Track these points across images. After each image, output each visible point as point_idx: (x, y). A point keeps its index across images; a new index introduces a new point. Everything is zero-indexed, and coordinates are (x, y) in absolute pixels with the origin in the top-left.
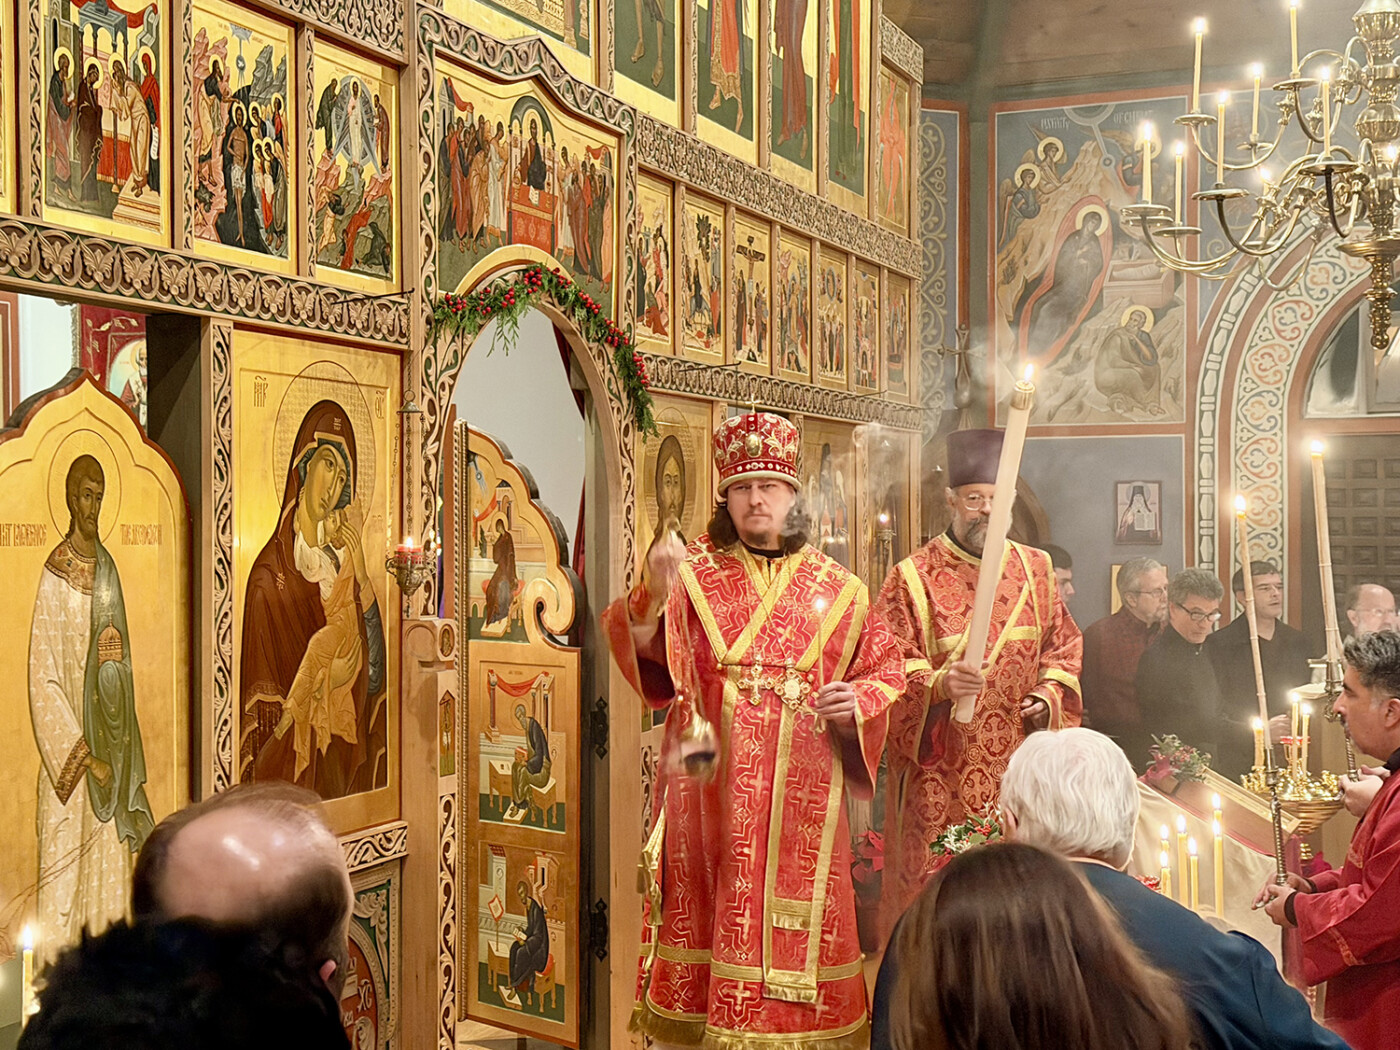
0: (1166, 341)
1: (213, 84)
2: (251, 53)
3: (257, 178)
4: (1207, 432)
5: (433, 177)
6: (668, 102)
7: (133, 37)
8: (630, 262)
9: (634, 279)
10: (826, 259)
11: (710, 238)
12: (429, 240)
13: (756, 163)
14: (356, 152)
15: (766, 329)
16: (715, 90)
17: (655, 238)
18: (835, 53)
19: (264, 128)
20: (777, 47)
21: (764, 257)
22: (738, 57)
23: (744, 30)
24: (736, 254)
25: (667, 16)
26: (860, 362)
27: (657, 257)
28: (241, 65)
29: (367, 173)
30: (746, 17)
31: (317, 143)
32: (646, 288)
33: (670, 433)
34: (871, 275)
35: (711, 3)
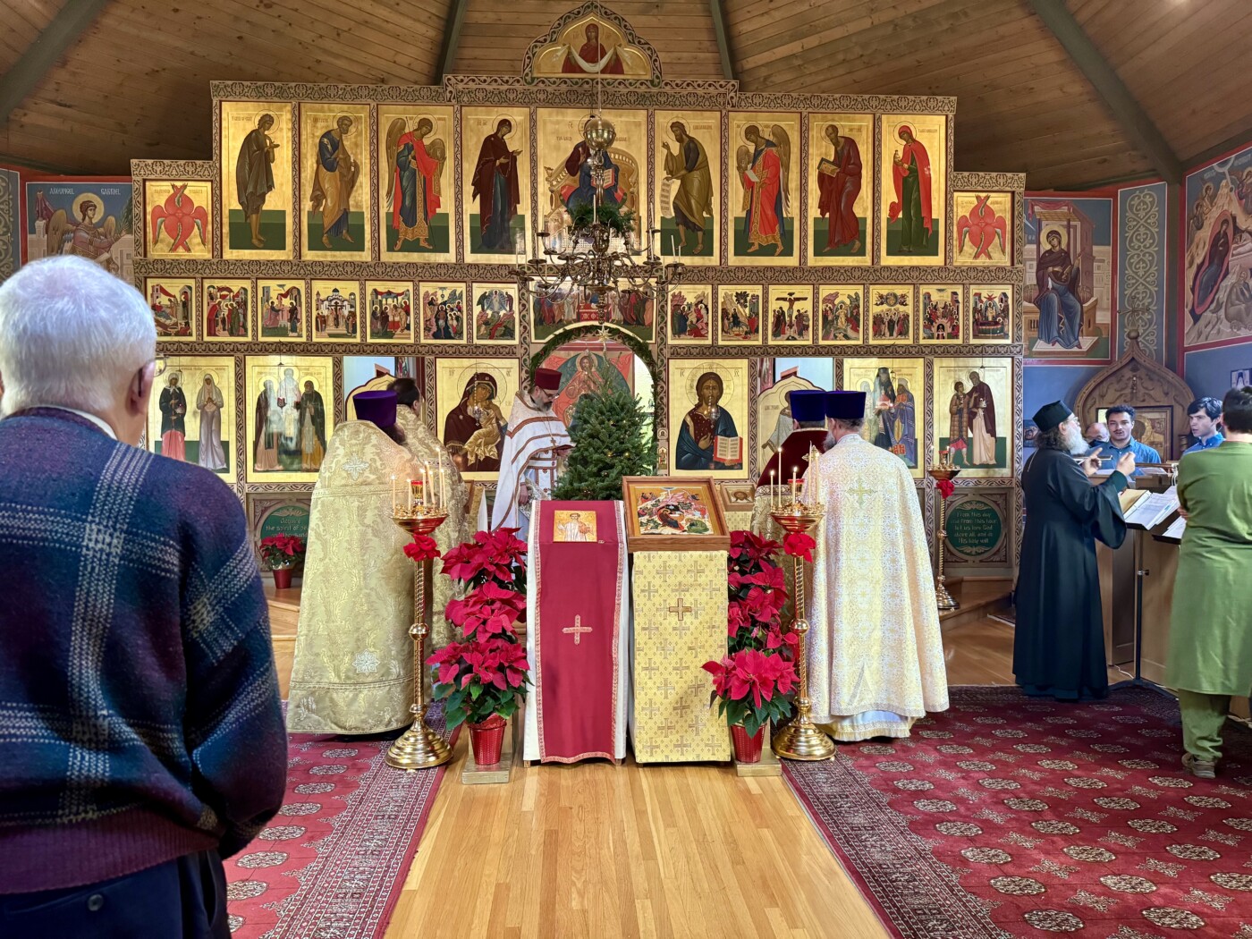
1: (431, 303)
2: (447, 293)
3: (450, 322)
5: (528, 311)
6: (706, 258)
7: (400, 298)
8: (663, 318)
9: (666, 323)
10: (885, 290)
11: (748, 298)
12: (525, 327)
13: (797, 264)
14: (496, 309)
15: (808, 326)
16: (753, 244)
17: (697, 305)
18: (897, 201)
19: (452, 310)
20: (823, 213)
21: (805, 299)
22: (777, 227)
23: (785, 215)
24: (774, 301)
25: (707, 228)
26: (934, 329)
27: (698, 311)
28: (443, 296)
29: (502, 313)
30: (786, 210)
31: (477, 310)
32: (688, 323)
33: (709, 371)
34: (950, 289)
35: (749, 213)
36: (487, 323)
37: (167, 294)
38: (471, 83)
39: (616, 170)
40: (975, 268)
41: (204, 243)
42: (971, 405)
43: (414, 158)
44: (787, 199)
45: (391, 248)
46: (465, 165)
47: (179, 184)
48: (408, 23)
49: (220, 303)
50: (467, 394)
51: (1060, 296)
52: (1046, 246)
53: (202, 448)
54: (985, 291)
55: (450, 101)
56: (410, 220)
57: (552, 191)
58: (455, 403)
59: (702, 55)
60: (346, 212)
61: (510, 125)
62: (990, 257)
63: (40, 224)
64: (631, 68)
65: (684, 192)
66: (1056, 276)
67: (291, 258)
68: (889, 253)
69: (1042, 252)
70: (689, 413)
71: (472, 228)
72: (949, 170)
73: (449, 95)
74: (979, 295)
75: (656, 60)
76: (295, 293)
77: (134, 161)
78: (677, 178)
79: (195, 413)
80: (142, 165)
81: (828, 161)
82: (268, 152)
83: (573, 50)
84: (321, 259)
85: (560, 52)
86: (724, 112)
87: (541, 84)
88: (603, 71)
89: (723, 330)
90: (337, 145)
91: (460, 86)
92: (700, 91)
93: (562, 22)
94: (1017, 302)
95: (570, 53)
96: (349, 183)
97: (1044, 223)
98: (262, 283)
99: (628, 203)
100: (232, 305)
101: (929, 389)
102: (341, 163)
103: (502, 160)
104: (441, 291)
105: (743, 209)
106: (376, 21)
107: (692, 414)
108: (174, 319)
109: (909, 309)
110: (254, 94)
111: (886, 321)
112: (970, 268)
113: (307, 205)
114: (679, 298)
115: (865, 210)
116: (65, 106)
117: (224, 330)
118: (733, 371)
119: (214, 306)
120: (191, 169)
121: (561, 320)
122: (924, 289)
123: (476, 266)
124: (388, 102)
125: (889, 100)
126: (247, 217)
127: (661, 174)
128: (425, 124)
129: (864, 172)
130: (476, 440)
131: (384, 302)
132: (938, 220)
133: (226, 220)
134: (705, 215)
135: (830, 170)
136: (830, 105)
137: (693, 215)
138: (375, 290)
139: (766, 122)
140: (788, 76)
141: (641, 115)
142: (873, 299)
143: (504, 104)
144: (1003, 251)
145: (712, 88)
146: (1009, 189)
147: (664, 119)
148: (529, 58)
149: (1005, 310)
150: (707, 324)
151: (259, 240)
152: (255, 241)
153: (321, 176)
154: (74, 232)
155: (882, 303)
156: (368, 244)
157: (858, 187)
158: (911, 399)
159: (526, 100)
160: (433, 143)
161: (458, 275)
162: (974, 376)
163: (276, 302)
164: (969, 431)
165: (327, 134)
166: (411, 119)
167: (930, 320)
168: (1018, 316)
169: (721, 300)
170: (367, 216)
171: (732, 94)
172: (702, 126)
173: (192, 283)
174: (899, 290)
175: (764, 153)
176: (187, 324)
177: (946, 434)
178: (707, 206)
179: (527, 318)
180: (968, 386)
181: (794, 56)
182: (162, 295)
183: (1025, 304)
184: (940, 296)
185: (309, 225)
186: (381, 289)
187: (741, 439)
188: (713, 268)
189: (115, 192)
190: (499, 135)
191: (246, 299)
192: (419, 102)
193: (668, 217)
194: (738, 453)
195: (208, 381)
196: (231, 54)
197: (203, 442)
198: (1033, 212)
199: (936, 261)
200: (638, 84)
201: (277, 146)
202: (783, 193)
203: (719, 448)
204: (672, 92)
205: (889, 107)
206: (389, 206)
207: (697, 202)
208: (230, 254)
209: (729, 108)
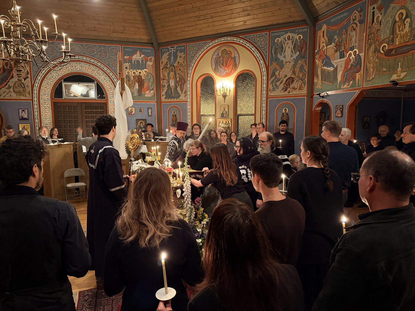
0: (27, 84)
4: (36, 100)
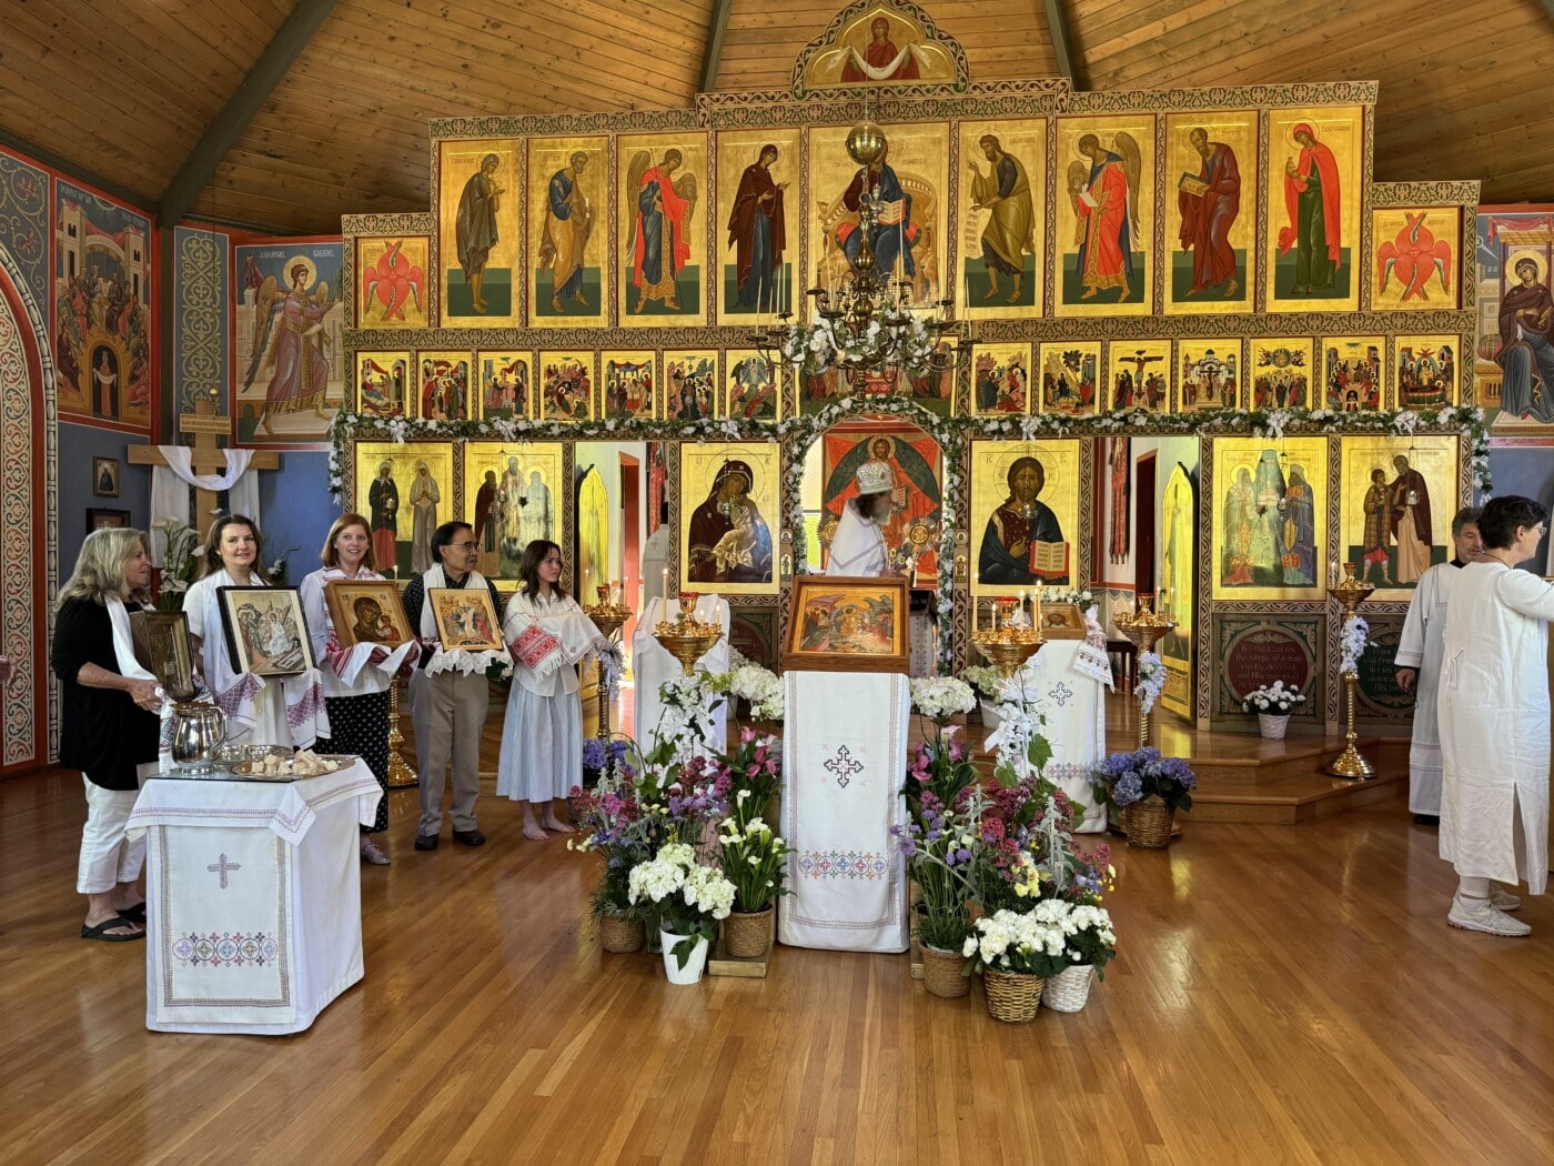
1: (677, 376)
3: (698, 399)
5: (793, 382)
6: (1025, 308)
7: (640, 371)
8: (964, 387)
9: (969, 394)
10: (1271, 345)
11: (1081, 360)
12: (789, 404)
13: (1150, 313)
14: (754, 381)
15: (1163, 395)
16: (1089, 288)
17: (1010, 370)
18: (1288, 224)
19: (701, 384)
20: (1185, 246)
21: (1160, 358)
22: (1122, 266)
23: (1132, 250)
24: (1117, 362)
25: (1027, 269)
26: (1343, 397)
27: (1012, 378)
28: (690, 367)
29: (761, 386)
30: (1135, 243)
31: (731, 382)
32: (999, 393)
33: (1025, 455)
34: (1366, 342)
35: (1084, 248)
36: (742, 399)
37: (378, 369)
38: (729, 102)
39: (909, 201)
40: (1404, 314)
41: (419, 309)
42: (1396, 500)
43: (660, 199)
44: (1135, 227)
45: (630, 311)
46: (721, 205)
47: (393, 242)
48: (661, 34)
49: (436, 380)
50: (717, 487)
51: (1536, 349)
52: (1514, 280)
53: (416, 551)
54: (1417, 344)
55: (703, 126)
56: (654, 275)
57: (826, 232)
58: (703, 498)
59: (1030, 49)
60: (580, 269)
61: (775, 151)
62: (1426, 297)
63: (249, 293)
64: (929, 71)
65: (997, 223)
66: (1530, 322)
67: (517, 326)
68: (1279, 296)
69: (1507, 290)
70: (998, 511)
71: (727, 283)
72: (1366, 181)
73: (701, 118)
74: (1409, 350)
75: (961, 58)
76: (521, 367)
77: (345, 217)
78: (987, 207)
79: (408, 509)
80: (354, 220)
81: (1193, 177)
82: (492, 198)
83: (855, 52)
84: (551, 326)
85: (839, 55)
86: (1051, 119)
87: (814, 98)
88: (893, 77)
89: (1045, 402)
90: (569, 187)
91: (716, 107)
92: (1019, 94)
93: (842, 18)
94: (1466, 358)
95: (850, 57)
96: (583, 234)
97: (1511, 249)
98: (484, 356)
99: (923, 241)
100: (450, 382)
101: (1334, 478)
102: (575, 209)
103: (766, 196)
104: (687, 361)
105: (1076, 243)
106: (621, 34)
107: (1002, 512)
108: (386, 400)
109: (1306, 371)
110: (476, 131)
111: (1274, 387)
112: (1395, 314)
113: (536, 261)
114: (987, 361)
115: (1245, 237)
116: (275, 156)
117: (441, 411)
118: (1057, 457)
119: (430, 383)
120: (406, 223)
121: (833, 394)
122: (1328, 343)
123: (731, 329)
124: (629, 131)
125: (1280, 90)
126: (468, 278)
127: (966, 201)
128: (673, 156)
129: (1243, 188)
130: (727, 543)
131: (622, 376)
132: (1348, 250)
133: (444, 282)
134: (1024, 252)
135: (1196, 188)
136: (1197, 102)
137: (1007, 253)
138: (612, 362)
139: (1107, 129)
140: (1146, 68)
141: (941, 130)
142: (1255, 357)
143: (769, 126)
144: (1446, 289)
145: (1036, 88)
146: (1456, 203)
147: (972, 132)
148: (800, 66)
149: (1448, 372)
150: (1024, 394)
151: (481, 304)
152: (476, 306)
153: (551, 225)
154: (284, 301)
155: (1268, 363)
156: (604, 307)
157: (1235, 209)
158: (1309, 492)
159: (796, 119)
160: (682, 180)
161: (709, 341)
162: (1400, 461)
163: (500, 379)
164: (1392, 536)
165: (559, 175)
166: (657, 150)
167: (1337, 386)
168: (1468, 378)
169: (1043, 362)
170: (604, 272)
171: (1062, 95)
172: (1020, 138)
173: (405, 356)
174: (1292, 345)
175: (1105, 169)
176: (400, 405)
177: (1359, 540)
178: (1026, 240)
179: (792, 391)
180: (1392, 475)
181: (1154, 41)
182: (374, 372)
183: (1480, 361)
184: (1350, 350)
185: (537, 285)
186: (617, 361)
187: (1068, 545)
188: (1033, 321)
189: (329, 253)
190: (763, 165)
191: (466, 374)
192: (666, 130)
193: (975, 257)
194: (1063, 564)
195: (423, 472)
196: (455, 87)
197: (416, 542)
198: (1495, 234)
199: (1348, 305)
200: (938, 91)
201: (502, 192)
202: (1130, 221)
203: (1037, 556)
204: (983, 97)
205: (1279, 99)
206: (630, 259)
207: (1014, 237)
208: (449, 322)
209: (1058, 113)
